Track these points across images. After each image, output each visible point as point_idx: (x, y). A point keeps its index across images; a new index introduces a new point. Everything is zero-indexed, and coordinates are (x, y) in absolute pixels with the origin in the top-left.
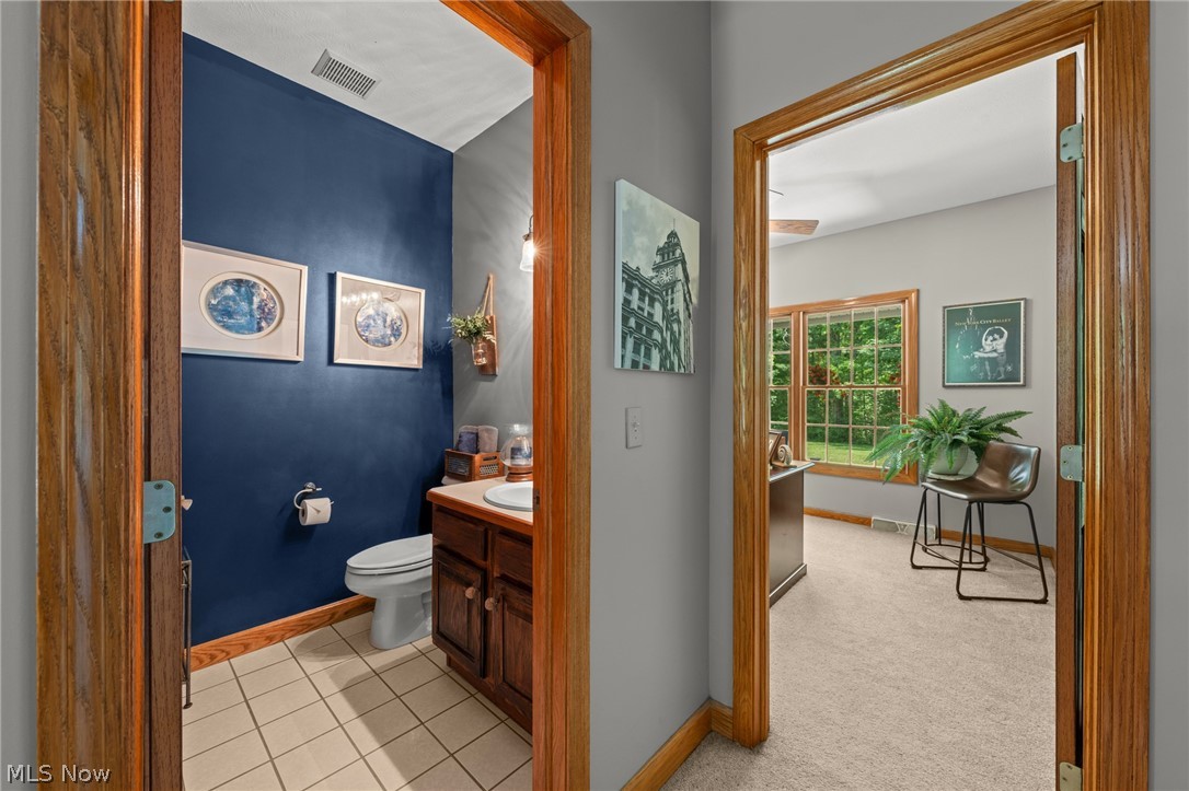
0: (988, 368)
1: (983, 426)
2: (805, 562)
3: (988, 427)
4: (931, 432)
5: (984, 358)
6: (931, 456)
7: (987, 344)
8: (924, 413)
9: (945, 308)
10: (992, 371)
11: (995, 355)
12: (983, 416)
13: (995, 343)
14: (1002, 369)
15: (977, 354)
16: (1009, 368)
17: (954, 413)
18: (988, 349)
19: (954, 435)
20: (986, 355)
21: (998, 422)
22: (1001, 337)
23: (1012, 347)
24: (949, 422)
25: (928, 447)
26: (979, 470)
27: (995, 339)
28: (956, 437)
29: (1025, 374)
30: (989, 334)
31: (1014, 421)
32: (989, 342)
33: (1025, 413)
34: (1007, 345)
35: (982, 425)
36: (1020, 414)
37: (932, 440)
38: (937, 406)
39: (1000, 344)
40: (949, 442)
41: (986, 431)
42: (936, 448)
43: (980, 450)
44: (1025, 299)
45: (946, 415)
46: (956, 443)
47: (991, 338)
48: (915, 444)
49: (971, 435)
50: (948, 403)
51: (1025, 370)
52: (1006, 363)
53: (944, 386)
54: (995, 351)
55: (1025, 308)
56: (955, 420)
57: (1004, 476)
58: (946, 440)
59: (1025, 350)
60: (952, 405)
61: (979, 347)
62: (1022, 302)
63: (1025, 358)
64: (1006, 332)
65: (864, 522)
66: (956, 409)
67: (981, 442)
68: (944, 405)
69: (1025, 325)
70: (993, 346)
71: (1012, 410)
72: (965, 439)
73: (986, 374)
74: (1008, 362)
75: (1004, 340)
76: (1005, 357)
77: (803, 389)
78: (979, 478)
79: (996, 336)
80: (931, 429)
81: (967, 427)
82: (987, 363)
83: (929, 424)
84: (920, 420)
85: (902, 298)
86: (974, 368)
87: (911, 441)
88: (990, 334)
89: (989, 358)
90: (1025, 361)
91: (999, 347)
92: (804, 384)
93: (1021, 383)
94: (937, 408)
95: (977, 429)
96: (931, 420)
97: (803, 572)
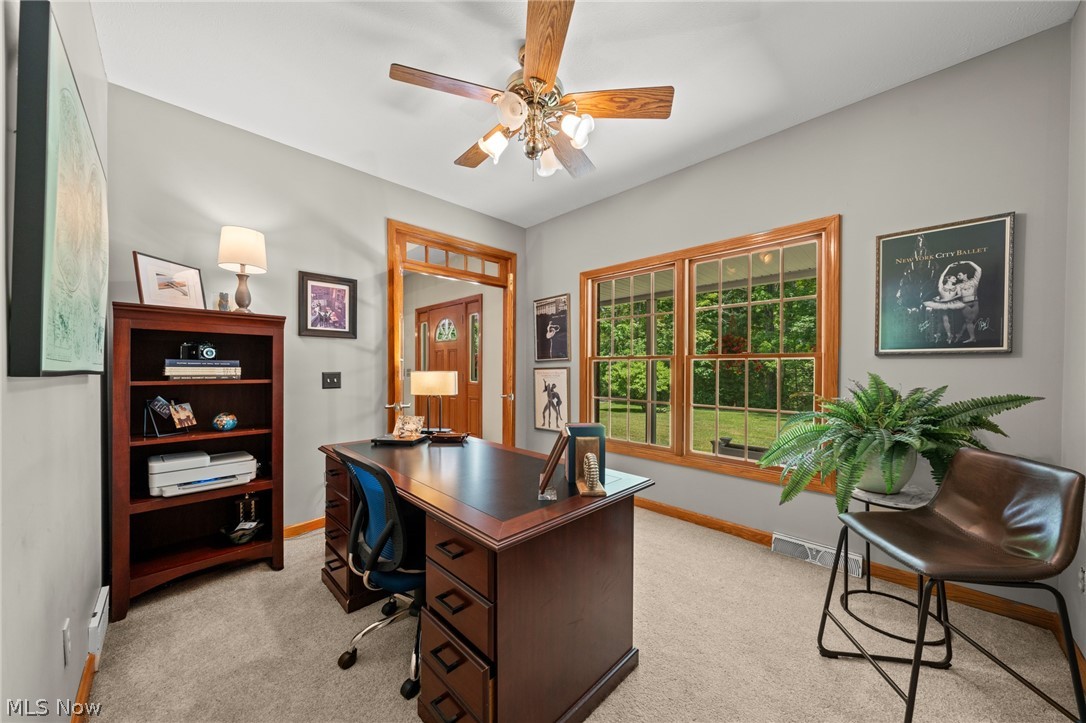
0: (947, 325)
1: (944, 417)
2: (635, 645)
3: (955, 420)
4: (857, 428)
5: (941, 310)
6: (855, 468)
7: (947, 289)
8: (846, 396)
9: (880, 238)
10: (954, 331)
11: (959, 305)
12: (944, 402)
13: (958, 286)
14: (971, 327)
15: (930, 305)
16: (984, 325)
17: (894, 394)
18: (948, 296)
19: (895, 432)
20: (944, 307)
21: (973, 413)
22: (971, 276)
23: (990, 292)
24: (886, 411)
25: (851, 452)
26: (941, 496)
27: (959, 281)
28: (898, 437)
29: (1011, 333)
30: (949, 274)
31: (1005, 413)
32: (949, 285)
33: (1027, 399)
34: (980, 291)
35: (942, 416)
36: (1016, 401)
37: (859, 439)
38: (866, 383)
39: (969, 289)
40: (887, 446)
41: (950, 427)
42: (864, 456)
43: (942, 462)
44: (1013, 215)
45: (881, 399)
46: (900, 449)
47: (953, 279)
48: (829, 446)
49: (925, 434)
50: (884, 379)
51: (1011, 327)
52: (979, 317)
53: (878, 354)
54: (960, 299)
55: (1013, 229)
56: (896, 407)
57: (993, 515)
58: (882, 443)
59: (1012, 295)
60: (891, 382)
61: (934, 294)
62: (1008, 220)
63: (1011, 308)
64: (979, 270)
65: (762, 539)
66: (896, 387)
67: (944, 446)
68: (877, 383)
69: (1013, 255)
70: (957, 291)
71: (1002, 392)
72: (916, 443)
73: (944, 334)
74: (981, 315)
75: (975, 281)
76: (976, 308)
77: (688, 359)
78: (940, 510)
79: (962, 276)
80: (856, 420)
81: (917, 420)
82: (946, 318)
83: (854, 412)
84: (839, 405)
85: (818, 229)
86: (925, 326)
87: (825, 439)
88: (953, 272)
89: (949, 311)
90: (1011, 312)
91: (965, 293)
92: (690, 352)
93: (1005, 347)
94: (866, 387)
95: (934, 423)
96: (857, 405)
97: (629, 664)
